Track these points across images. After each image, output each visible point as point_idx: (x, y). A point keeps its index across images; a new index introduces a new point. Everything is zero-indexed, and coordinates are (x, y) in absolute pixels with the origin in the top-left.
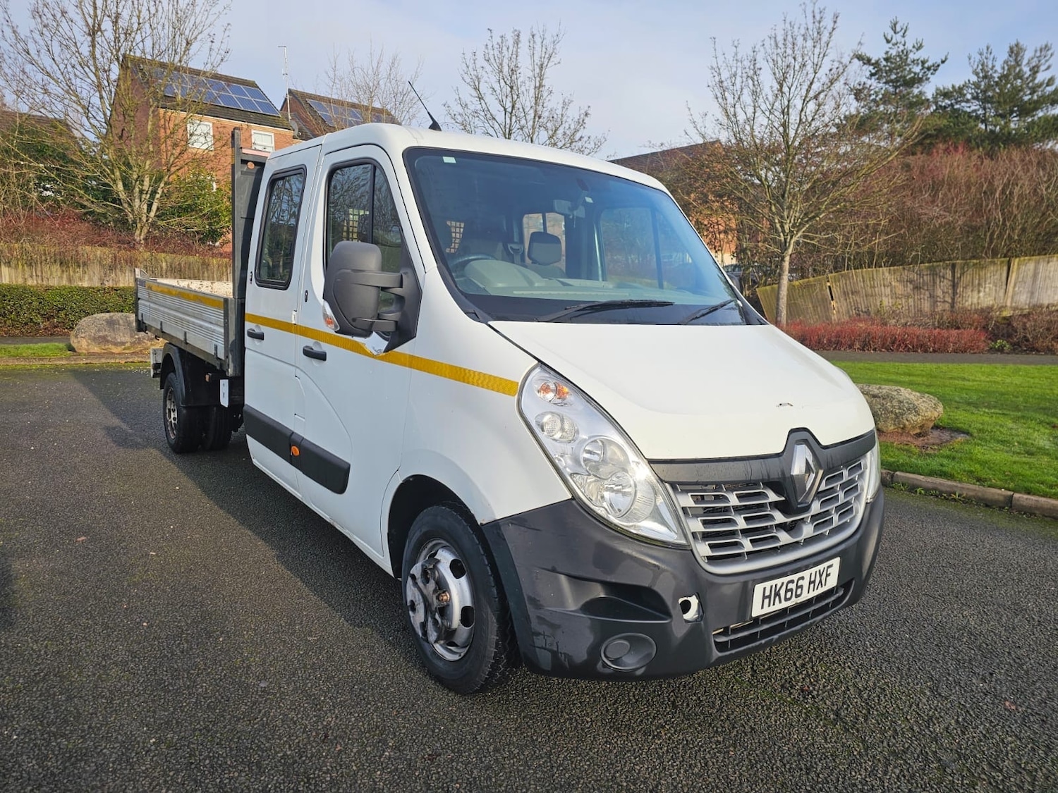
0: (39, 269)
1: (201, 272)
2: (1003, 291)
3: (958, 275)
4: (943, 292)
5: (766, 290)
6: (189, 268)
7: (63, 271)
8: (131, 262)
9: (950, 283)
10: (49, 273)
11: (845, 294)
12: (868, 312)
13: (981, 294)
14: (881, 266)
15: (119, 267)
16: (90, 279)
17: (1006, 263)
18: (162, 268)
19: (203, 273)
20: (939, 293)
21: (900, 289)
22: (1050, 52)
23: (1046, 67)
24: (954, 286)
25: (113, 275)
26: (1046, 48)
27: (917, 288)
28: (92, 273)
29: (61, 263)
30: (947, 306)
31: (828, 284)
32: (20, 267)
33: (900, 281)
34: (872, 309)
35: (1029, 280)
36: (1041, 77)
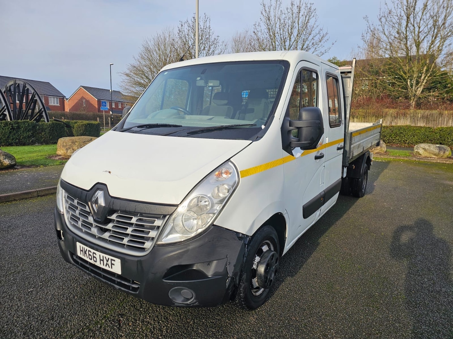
0: (367, 119)
1: (438, 118)
6: (432, 116)
7: (376, 120)
8: (404, 115)
10: (371, 120)
15: (399, 117)
16: (386, 122)
18: (418, 117)
19: (439, 118)
25: (396, 121)
28: (387, 120)
29: (376, 117)
32: (361, 118)
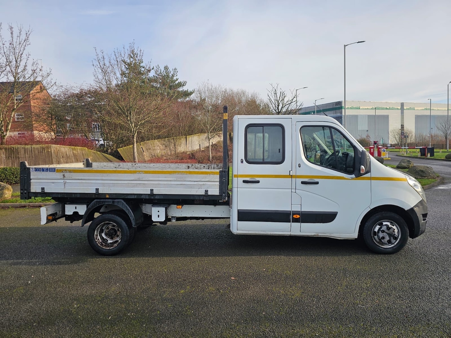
2: (186, 146)
3: (175, 142)
4: (173, 148)
5: (121, 149)
9: (174, 144)
11: (147, 149)
12: (155, 156)
13: (181, 148)
14: (155, 140)
17: (185, 138)
20: (171, 148)
21: (162, 147)
22: (177, 71)
23: (176, 75)
24: (175, 145)
26: (175, 69)
27: (166, 146)
30: (174, 152)
31: (141, 146)
33: (161, 144)
34: (156, 155)
35: (191, 143)
36: (175, 78)
